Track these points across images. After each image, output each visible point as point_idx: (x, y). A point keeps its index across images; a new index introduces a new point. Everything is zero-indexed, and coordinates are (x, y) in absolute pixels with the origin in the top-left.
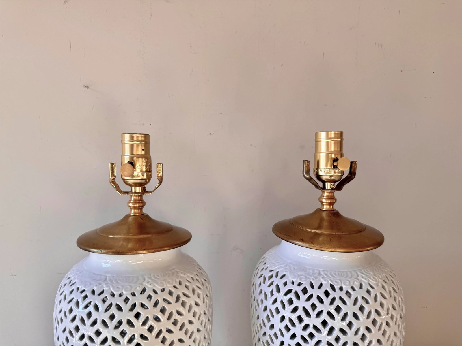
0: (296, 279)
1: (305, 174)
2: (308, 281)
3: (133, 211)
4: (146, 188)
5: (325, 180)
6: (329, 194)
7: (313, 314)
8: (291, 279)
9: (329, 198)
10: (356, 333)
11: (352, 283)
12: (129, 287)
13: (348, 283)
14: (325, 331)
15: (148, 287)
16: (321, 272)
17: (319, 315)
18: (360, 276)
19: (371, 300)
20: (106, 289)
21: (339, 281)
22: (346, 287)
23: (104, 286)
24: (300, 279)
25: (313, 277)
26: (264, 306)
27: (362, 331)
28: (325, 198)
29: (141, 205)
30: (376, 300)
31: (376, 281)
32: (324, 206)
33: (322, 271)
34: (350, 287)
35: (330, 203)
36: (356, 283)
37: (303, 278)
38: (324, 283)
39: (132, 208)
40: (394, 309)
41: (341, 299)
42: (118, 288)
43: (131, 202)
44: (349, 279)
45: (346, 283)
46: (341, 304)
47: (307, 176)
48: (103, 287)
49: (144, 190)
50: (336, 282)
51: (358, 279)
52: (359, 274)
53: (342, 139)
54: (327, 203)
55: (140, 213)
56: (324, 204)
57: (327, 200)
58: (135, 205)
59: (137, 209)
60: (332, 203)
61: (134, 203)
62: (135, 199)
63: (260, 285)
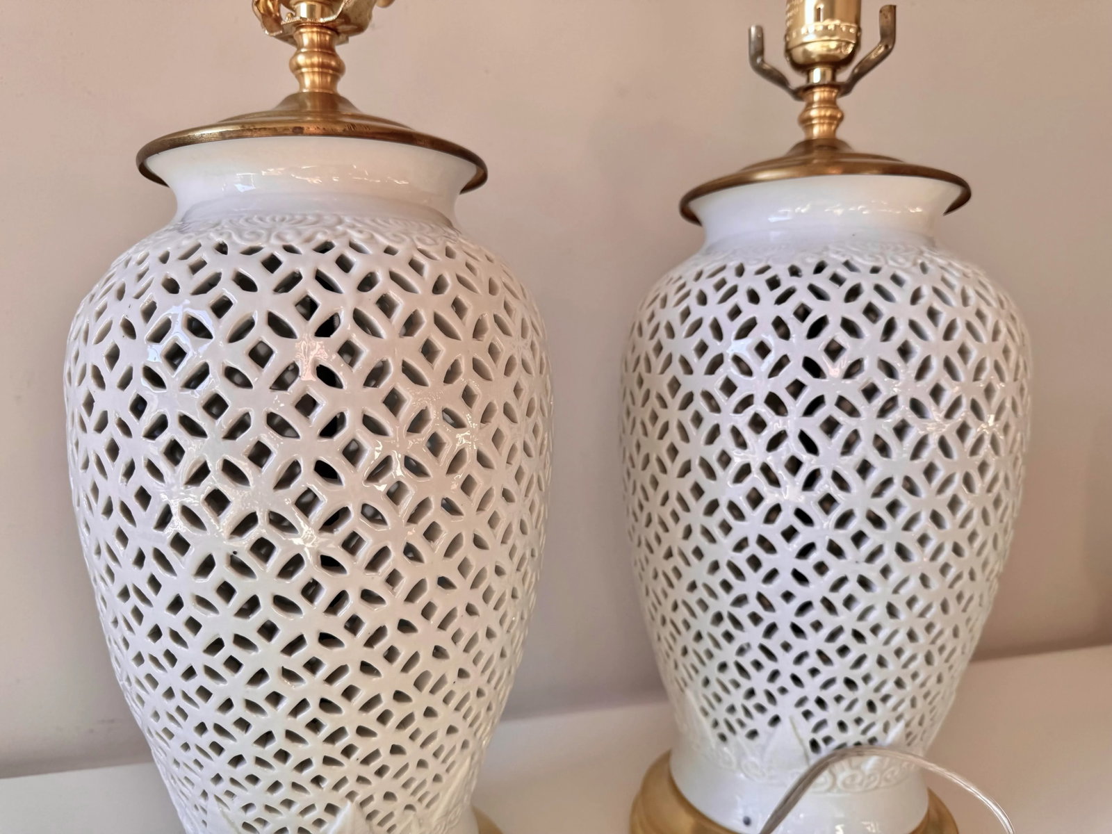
3: (307, 81)
6: (826, 95)
9: (827, 105)
19: (953, 298)
28: (815, 108)
29: (333, 63)
32: (812, 128)
35: (830, 118)
38: (829, 259)
39: (303, 70)
41: (878, 289)
43: (303, 51)
46: (878, 301)
54: (820, 117)
55: (329, 89)
56: (814, 122)
57: (820, 112)
58: (316, 60)
59: (322, 74)
60: (836, 120)
61: (309, 54)
62: (312, 41)
63: (652, 316)
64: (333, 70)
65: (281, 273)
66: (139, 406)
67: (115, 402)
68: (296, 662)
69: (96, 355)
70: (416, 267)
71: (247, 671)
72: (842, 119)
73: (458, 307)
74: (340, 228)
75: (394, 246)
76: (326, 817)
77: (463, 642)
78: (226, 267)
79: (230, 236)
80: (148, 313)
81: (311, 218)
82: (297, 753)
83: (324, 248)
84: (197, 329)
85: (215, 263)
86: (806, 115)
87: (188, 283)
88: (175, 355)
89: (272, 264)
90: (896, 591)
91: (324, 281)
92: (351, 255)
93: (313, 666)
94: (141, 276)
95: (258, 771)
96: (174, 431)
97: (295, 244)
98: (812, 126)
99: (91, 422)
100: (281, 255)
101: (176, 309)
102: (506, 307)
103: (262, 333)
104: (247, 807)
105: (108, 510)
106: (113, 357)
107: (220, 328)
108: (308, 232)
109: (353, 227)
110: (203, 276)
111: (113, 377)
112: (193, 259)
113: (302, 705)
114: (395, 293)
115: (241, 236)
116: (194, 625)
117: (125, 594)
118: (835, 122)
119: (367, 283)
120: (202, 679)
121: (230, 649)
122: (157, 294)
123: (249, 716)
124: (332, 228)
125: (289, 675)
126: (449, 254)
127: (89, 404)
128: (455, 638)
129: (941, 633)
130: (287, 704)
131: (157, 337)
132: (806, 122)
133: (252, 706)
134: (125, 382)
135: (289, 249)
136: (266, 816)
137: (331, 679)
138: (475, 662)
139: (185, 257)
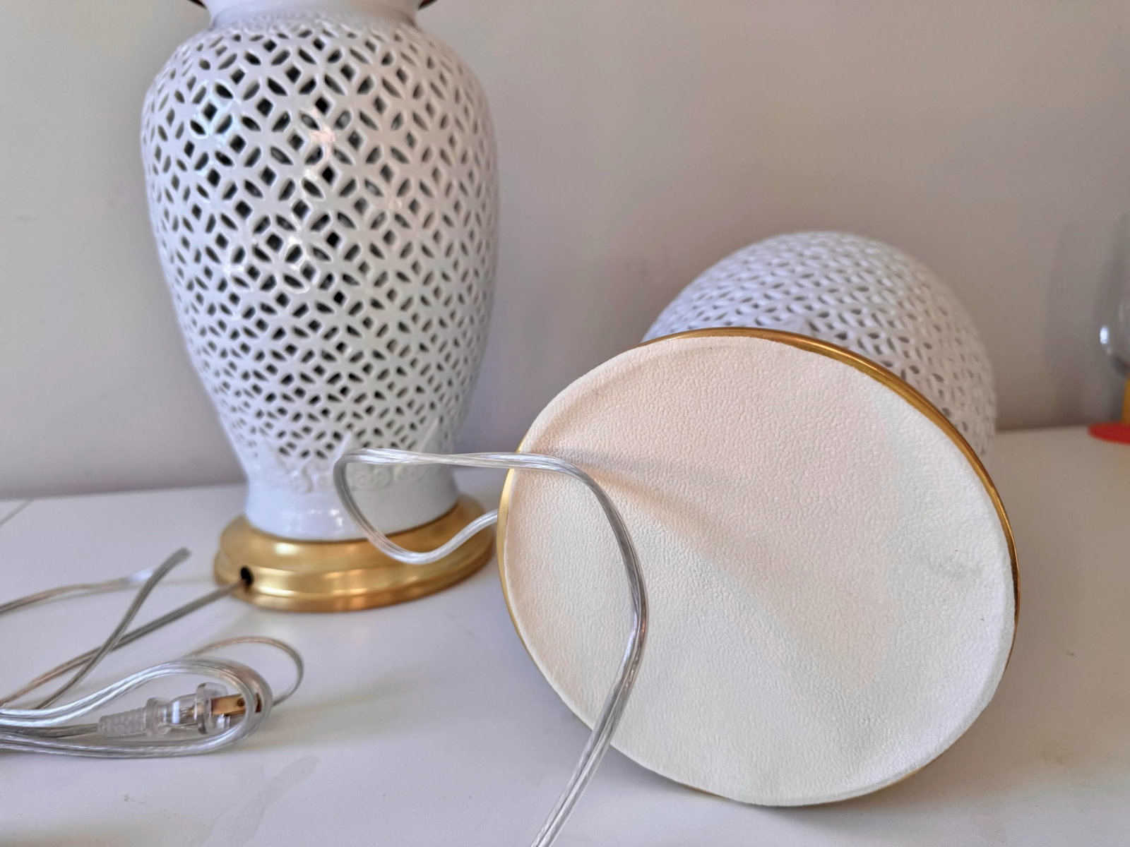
65: (276, 52)
66: (189, 149)
67: (174, 149)
68: (302, 322)
69: (160, 119)
70: (370, 46)
71: (271, 329)
73: (400, 75)
74: (317, 21)
75: (355, 32)
76: (334, 442)
78: (240, 50)
79: (242, 29)
80: (191, 85)
81: (297, 15)
82: (310, 390)
83: (305, 34)
84: (223, 92)
85: (232, 48)
87: (215, 62)
88: (210, 112)
89: (270, 46)
91: (304, 56)
92: (324, 39)
93: (314, 326)
94: (185, 62)
95: (285, 405)
96: (213, 163)
97: (286, 32)
99: (160, 166)
100: (276, 40)
101: (208, 81)
102: (442, 78)
103: (265, 93)
104: (281, 434)
105: (175, 227)
106: (171, 118)
107: (237, 90)
108: (294, 23)
109: (326, 20)
110: (225, 57)
111: (171, 131)
112: (219, 46)
113: (310, 355)
114: (354, 64)
115: (249, 28)
116: (234, 298)
117: (190, 287)
119: (334, 57)
120: (243, 338)
121: (259, 314)
122: (196, 71)
123: (276, 363)
124: (312, 21)
125: (299, 332)
126: (397, 38)
127: (158, 154)
130: (299, 354)
131: (198, 100)
133: (276, 355)
134: (179, 133)
135: (282, 36)
136: (294, 441)
137: (327, 336)
139: (214, 45)
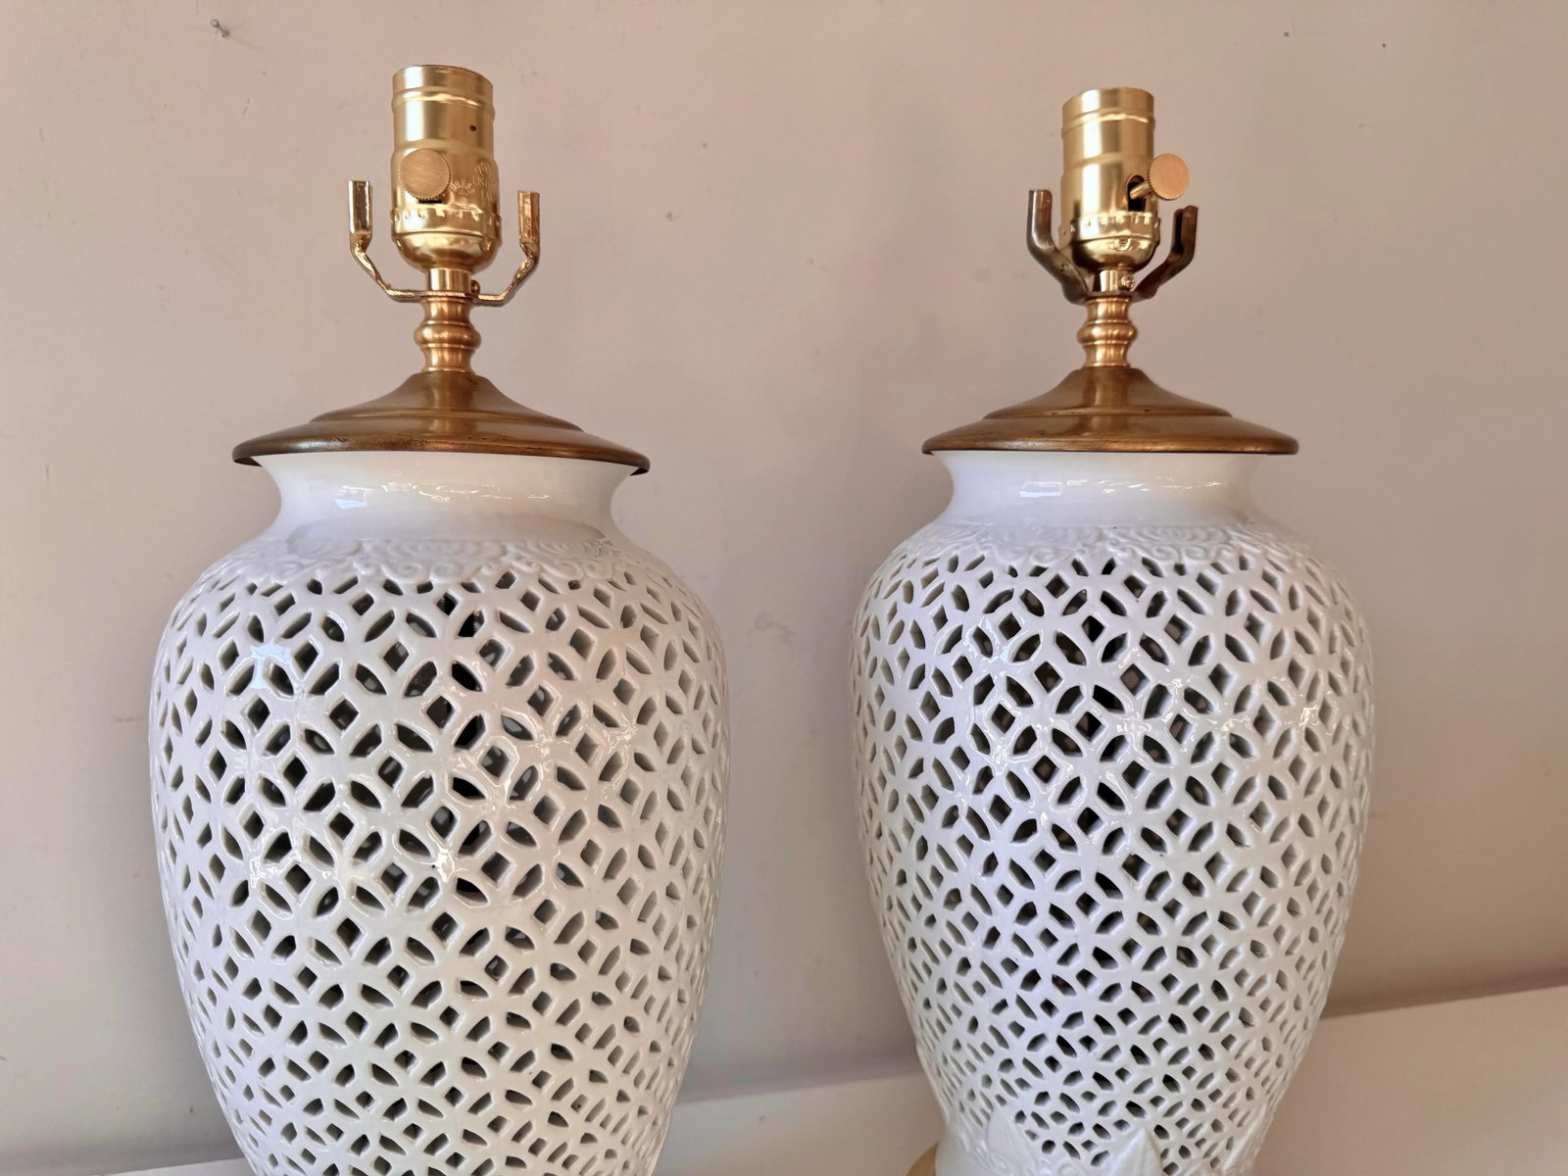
0: (1021, 560)
1: (1034, 235)
2: (1067, 559)
3: (435, 358)
4: (479, 287)
5: (1101, 260)
6: (1113, 308)
7: (1093, 651)
8: (1007, 564)
9: (1115, 321)
10: (1239, 707)
11: (1213, 554)
12: (451, 567)
13: (1200, 553)
14: (1134, 704)
15: (519, 571)
16: (1105, 532)
17: (1112, 650)
18: (1234, 538)
19: (1278, 602)
20: (362, 572)
21: (1170, 549)
22: (1195, 563)
23: (355, 565)
24: (1038, 557)
25: (1080, 547)
26: (916, 667)
27: (1258, 697)
28: (1098, 325)
29: (466, 336)
30: (1293, 605)
31: (1286, 553)
32: (1095, 351)
33: (1109, 529)
34: (1207, 562)
35: (1118, 337)
36: (1225, 553)
37: (1048, 554)
38: (1119, 557)
39: (430, 345)
40: (1350, 643)
41: (1183, 596)
42: (408, 568)
43: (430, 322)
44: (1204, 545)
45: (1194, 552)
46: (1184, 614)
47: (1042, 246)
48: (349, 568)
49: (473, 291)
50: (1160, 551)
51: (1231, 545)
52: (1233, 533)
53: (1152, 121)
54: (1107, 338)
55: (461, 368)
56: (1097, 343)
57: (1107, 330)
58: (445, 335)
59: (452, 350)
60: (1125, 341)
61: (438, 327)
62: (441, 311)
63: (893, 613)
64: (466, 342)
66: (218, 766)
69: (176, 698)
72: (1134, 336)
77: (629, 989)
78: (318, 608)
80: (228, 661)
84: (281, 681)
85: (306, 603)
86: (1086, 334)
87: (273, 626)
90: (1223, 965)
93: (405, 1060)
98: (1094, 348)
105: (187, 881)
106: (192, 705)
107: (303, 680)
110: (290, 617)
111: (191, 725)
112: (281, 596)
118: (1126, 342)
121: (268, 996)
122: (239, 636)
127: (168, 751)
128: (620, 983)
129: (1280, 1008)
131: (239, 688)
132: (1088, 343)
133: (296, 1070)
134: (204, 736)
138: (647, 1009)
139: (273, 591)
